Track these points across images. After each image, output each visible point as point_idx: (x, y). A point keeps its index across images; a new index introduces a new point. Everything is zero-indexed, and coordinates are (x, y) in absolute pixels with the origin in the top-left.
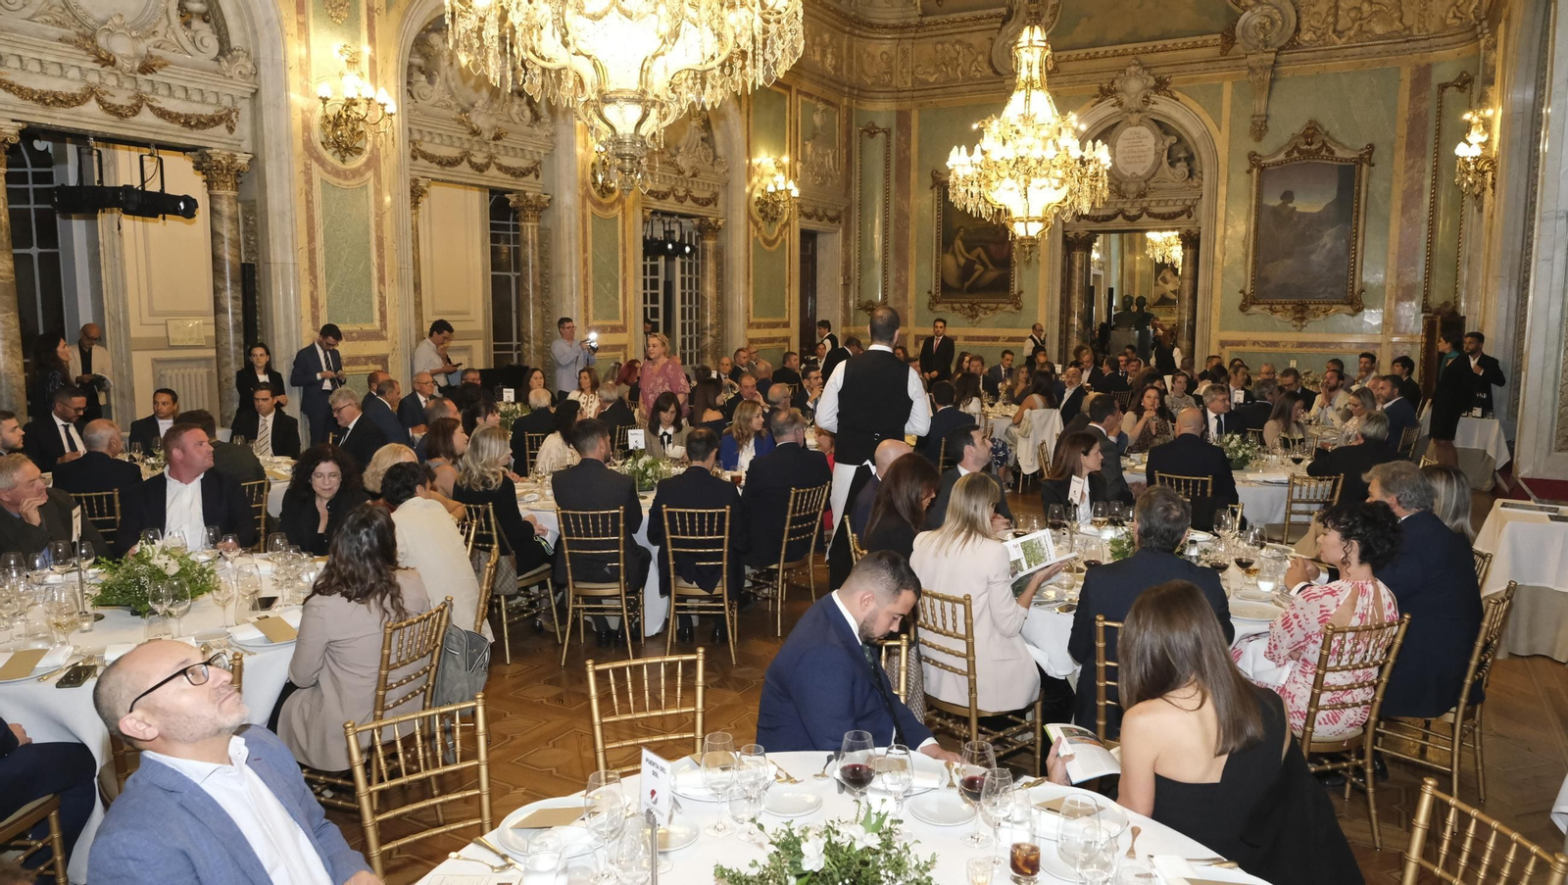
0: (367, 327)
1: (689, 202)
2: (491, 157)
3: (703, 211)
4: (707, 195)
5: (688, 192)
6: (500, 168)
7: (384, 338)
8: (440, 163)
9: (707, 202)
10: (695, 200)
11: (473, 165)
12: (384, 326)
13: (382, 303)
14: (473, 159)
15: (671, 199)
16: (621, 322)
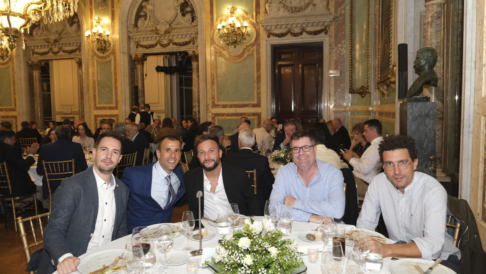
0: (10, 107)
1: (171, 45)
2: (60, 48)
3: (183, 49)
4: (187, 40)
5: (171, 41)
6: (64, 51)
7: (16, 111)
8: (40, 54)
9: (186, 43)
10: (175, 44)
11: (53, 52)
12: (16, 107)
13: (15, 100)
14: (54, 51)
15: (158, 46)
16: (113, 105)
